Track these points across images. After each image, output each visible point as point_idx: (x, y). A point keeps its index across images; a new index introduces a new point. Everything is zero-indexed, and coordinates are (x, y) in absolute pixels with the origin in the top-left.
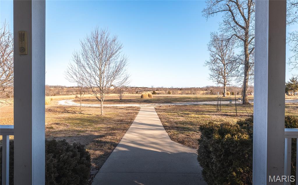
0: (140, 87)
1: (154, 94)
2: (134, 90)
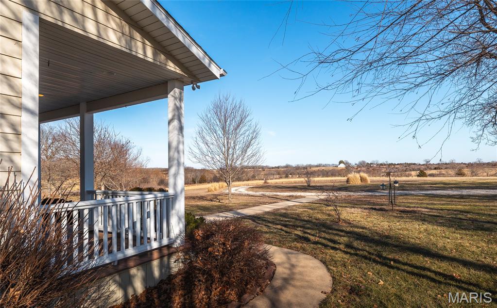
0: (399, 163)
1: (423, 176)
2: (384, 170)
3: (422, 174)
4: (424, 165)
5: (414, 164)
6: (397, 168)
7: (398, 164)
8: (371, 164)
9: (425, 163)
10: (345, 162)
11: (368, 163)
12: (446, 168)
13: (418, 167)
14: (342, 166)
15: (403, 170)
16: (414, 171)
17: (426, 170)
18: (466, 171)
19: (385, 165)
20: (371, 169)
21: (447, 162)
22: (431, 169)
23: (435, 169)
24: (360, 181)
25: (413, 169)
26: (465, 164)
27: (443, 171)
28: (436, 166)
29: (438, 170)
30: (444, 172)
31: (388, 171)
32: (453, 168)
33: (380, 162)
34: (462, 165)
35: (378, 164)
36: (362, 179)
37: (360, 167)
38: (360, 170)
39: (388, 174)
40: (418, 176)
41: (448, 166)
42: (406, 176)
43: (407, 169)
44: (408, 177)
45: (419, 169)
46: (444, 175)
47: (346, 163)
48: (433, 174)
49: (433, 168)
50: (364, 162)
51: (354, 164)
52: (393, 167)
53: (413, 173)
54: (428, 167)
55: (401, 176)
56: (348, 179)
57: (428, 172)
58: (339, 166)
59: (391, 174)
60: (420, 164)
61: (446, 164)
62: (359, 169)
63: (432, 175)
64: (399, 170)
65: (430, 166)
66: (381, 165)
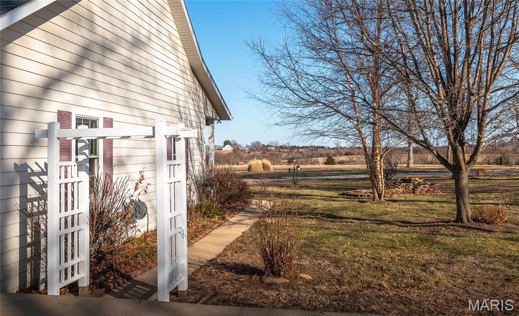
0: (304, 145)
1: (331, 164)
2: (284, 155)
3: (330, 161)
4: (333, 149)
5: (323, 147)
6: (301, 153)
7: (302, 147)
8: (268, 146)
9: (335, 146)
10: (232, 143)
11: (264, 145)
12: (358, 154)
13: (327, 152)
14: (228, 148)
15: (308, 156)
16: (321, 157)
17: (336, 156)
19: (286, 148)
20: (268, 153)
22: (341, 155)
23: (346, 154)
24: (262, 169)
25: (321, 154)
28: (347, 151)
29: (349, 157)
30: (354, 159)
31: (290, 156)
33: (280, 144)
35: (277, 147)
36: (265, 167)
37: (253, 150)
38: (253, 155)
39: (290, 161)
40: (326, 163)
41: (360, 151)
42: (312, 164)
43: (313, 154)
44: (314, 164)
45: (327, 155)
46: (354, 162)
47: (234, 145)
48: (343, 161)
49: (343, 153)
50: (258, 143)
51: (245, 146)
52: (296, 150)
53: (321, 160)
54: (337, 152)
55: (306, 163)
56: (250, 167)
57: (338, 159)
58: (223, 149)
59: (295, 161)
60: (329, 148)
61: (358, 148)
62: (252, 153)
63: (341, 163)
64: (303, 155)
65: (341, 150)
66: (281, 147)
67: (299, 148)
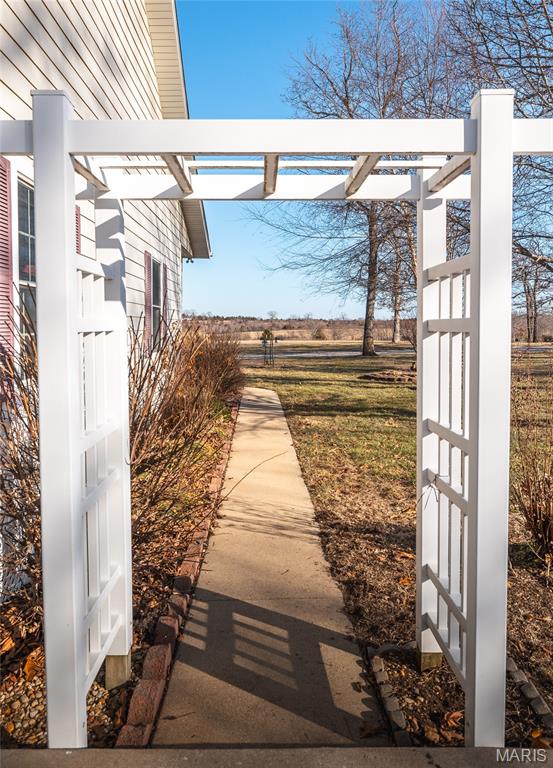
0: (230, 316)
3: (267, 336)
4: (267, 321)
5: (253, 319)
6: (225, 325)
7: (227, 319)
9: (269, 317)
12: (300, 328)
13: (260, 325)
15: (236, 330)
16: (254, 331)
17: (272, 329)
18: (327, 332)
19: (206, 319)
21: (302, 317)
22: (278, 328)
23: (285, 328)
25: (252, 328)
26: (325, 321)
27: (296, 333)
28: (285, 324)
29: (289, 331)
32: (310, 327)
34: (321, 323)
40: (261, 340)
41: (303, 324)
43: (242, 326)
44: (246, 340)
45: (261, 328)
46: (297, 338)
48: (282, 335)
49: (281, 326)
52: (219, 322)
53: (253, 334)
54: (274, 325)
57: (276, 333)
60: (261, 320)
61: (299, 320)
63: (281, 338)
64: (229, 329)
65: (277, 323)
66: (200, 318)
67: (222, 319)
